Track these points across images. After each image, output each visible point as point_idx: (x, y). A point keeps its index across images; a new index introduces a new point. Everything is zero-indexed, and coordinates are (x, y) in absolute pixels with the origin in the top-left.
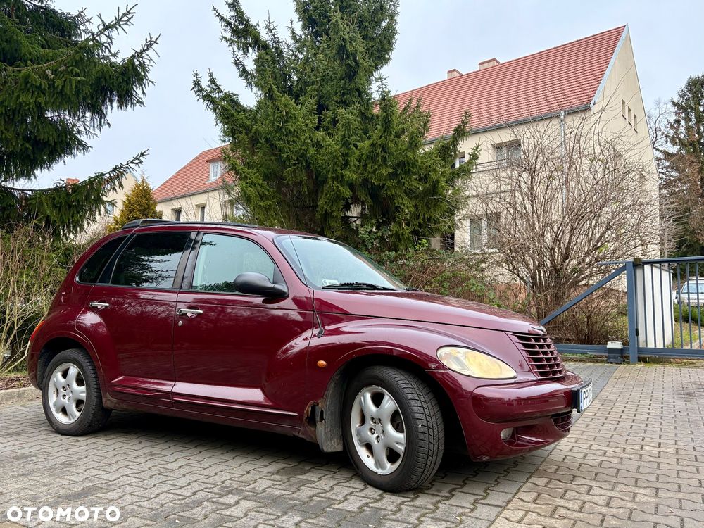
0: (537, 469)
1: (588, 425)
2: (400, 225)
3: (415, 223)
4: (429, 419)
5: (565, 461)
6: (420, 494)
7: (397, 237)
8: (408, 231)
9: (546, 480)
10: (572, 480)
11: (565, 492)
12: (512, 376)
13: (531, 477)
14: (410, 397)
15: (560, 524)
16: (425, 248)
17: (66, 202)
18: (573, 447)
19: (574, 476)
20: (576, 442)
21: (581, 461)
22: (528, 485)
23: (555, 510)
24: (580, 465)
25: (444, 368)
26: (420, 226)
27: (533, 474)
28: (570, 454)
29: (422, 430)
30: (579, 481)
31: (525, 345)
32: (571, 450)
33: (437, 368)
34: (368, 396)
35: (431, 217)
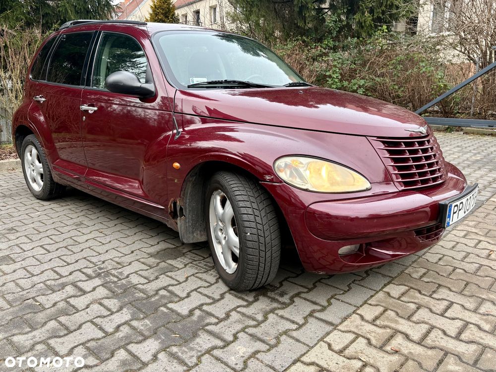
0: (402, 272)
1: (488, 214)
2: (363, 13)
3: (378, 10)
4: (260, 227)
5: (441, 263)
6: (261, 298)
7: (361, 25)
8: (370, 18)
9: (403, 289)
10: (434, 292)
11: (418, 308)
12: (364, 188)
13: (389, 283)
14: (241, 205)
15: (385, 361)
16: (384, 34)
17: (84, 8)
18: (458, 243)
19: (440, 285)
20: (464, 237)
21: (457, 264)
22: (381, 295)
23: (392, 337)
24: (455, 268)
25: (280, 181)
26: (383, 13)
27: (393, 279)
28: (451, 253)
29: (250, 239)
30: (443, 293)
31: (390, 152)
32: (453, 247)
33: (271, 181)
34: (218, 198)
35: (392, 4)
